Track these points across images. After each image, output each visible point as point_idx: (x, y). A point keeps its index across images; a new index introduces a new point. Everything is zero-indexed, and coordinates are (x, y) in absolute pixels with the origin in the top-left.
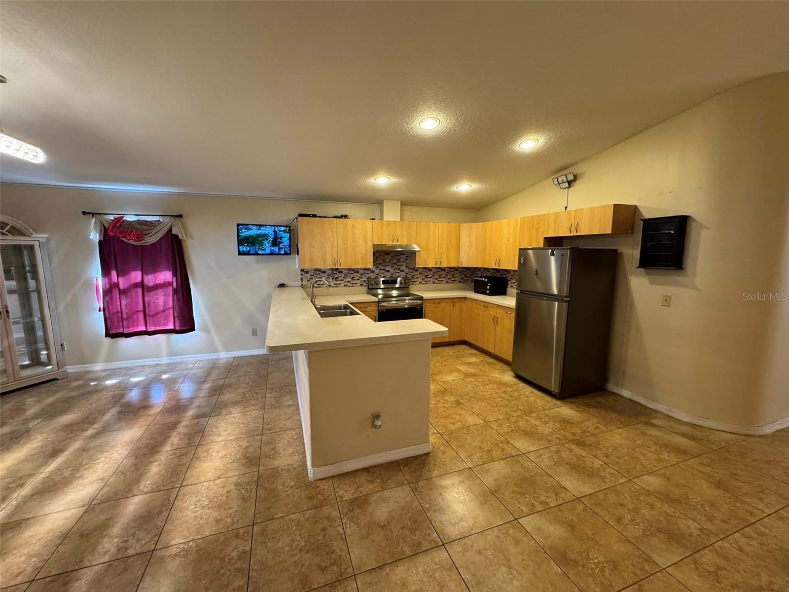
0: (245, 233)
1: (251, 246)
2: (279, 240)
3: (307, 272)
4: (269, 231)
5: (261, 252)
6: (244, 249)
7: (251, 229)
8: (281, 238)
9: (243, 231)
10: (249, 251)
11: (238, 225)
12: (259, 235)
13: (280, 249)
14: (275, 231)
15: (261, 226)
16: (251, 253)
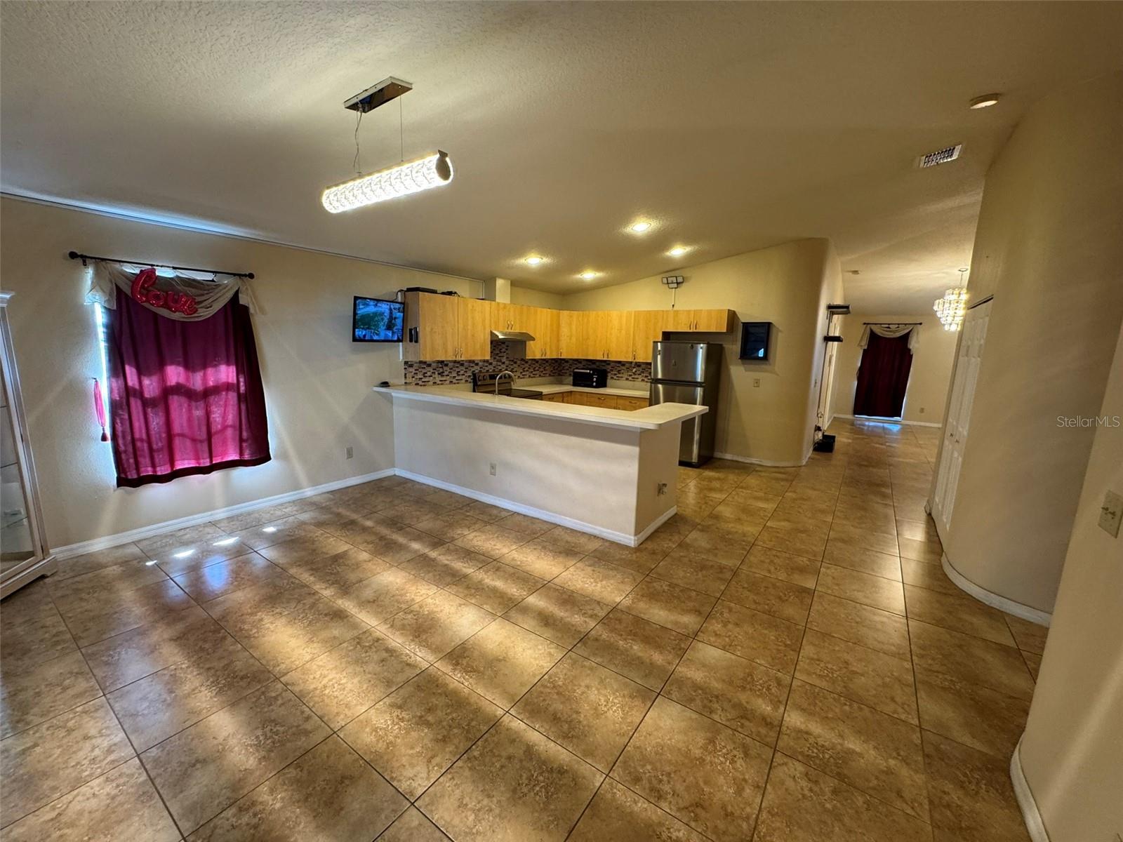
0: (363, 310)
1: (368, 328)
2: (393, 321)
3: (411, 366)
4: (384, 308)
5: (375, 338)
6: (359, 333)
7: (368, 305)
8: (395, 318)
9: (361, 307)
10: (365, 336)
11: (356, 298)
12: (375, 314)
13: (393, 333)
14: (391, 309)
15: (378, 301)
16: (366, 338)
